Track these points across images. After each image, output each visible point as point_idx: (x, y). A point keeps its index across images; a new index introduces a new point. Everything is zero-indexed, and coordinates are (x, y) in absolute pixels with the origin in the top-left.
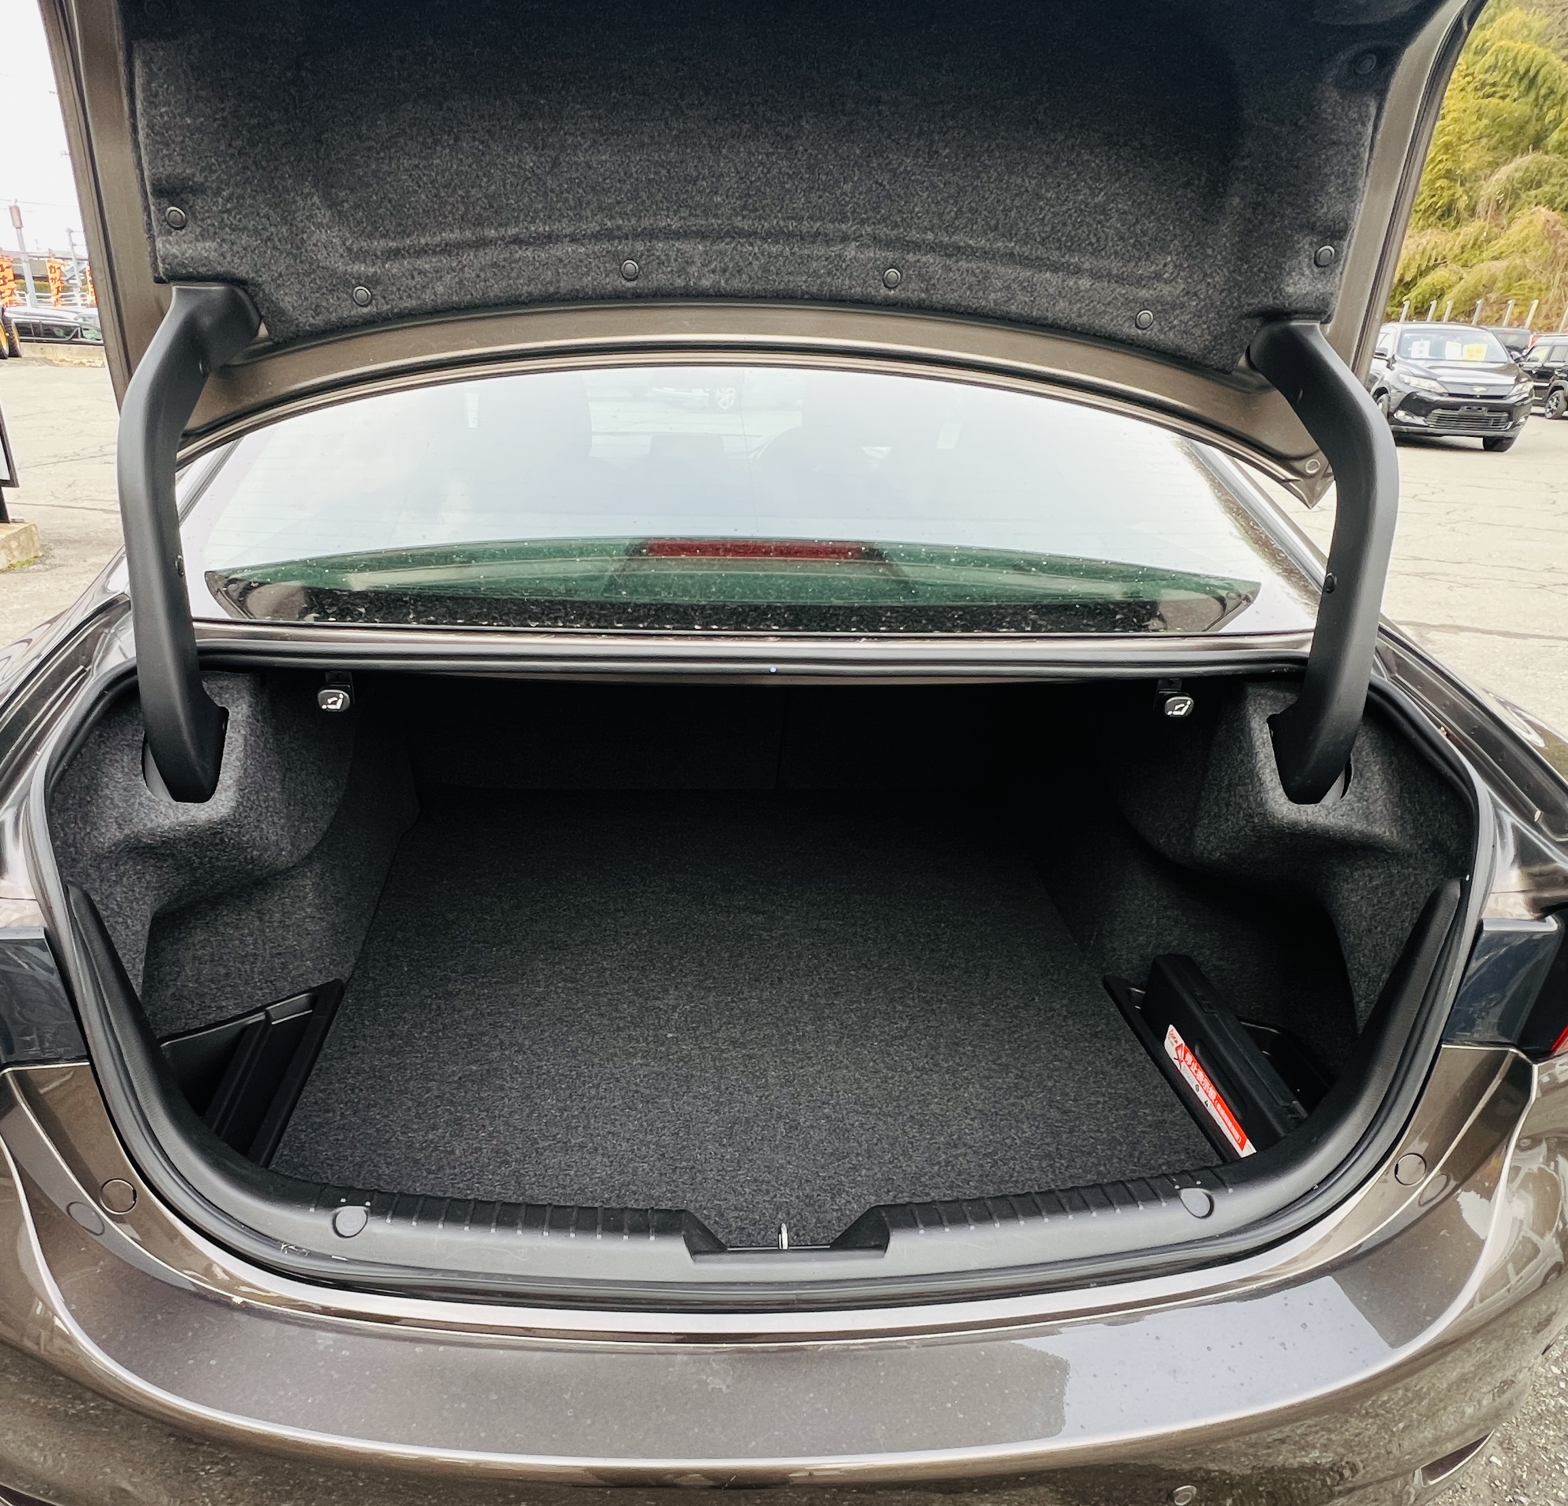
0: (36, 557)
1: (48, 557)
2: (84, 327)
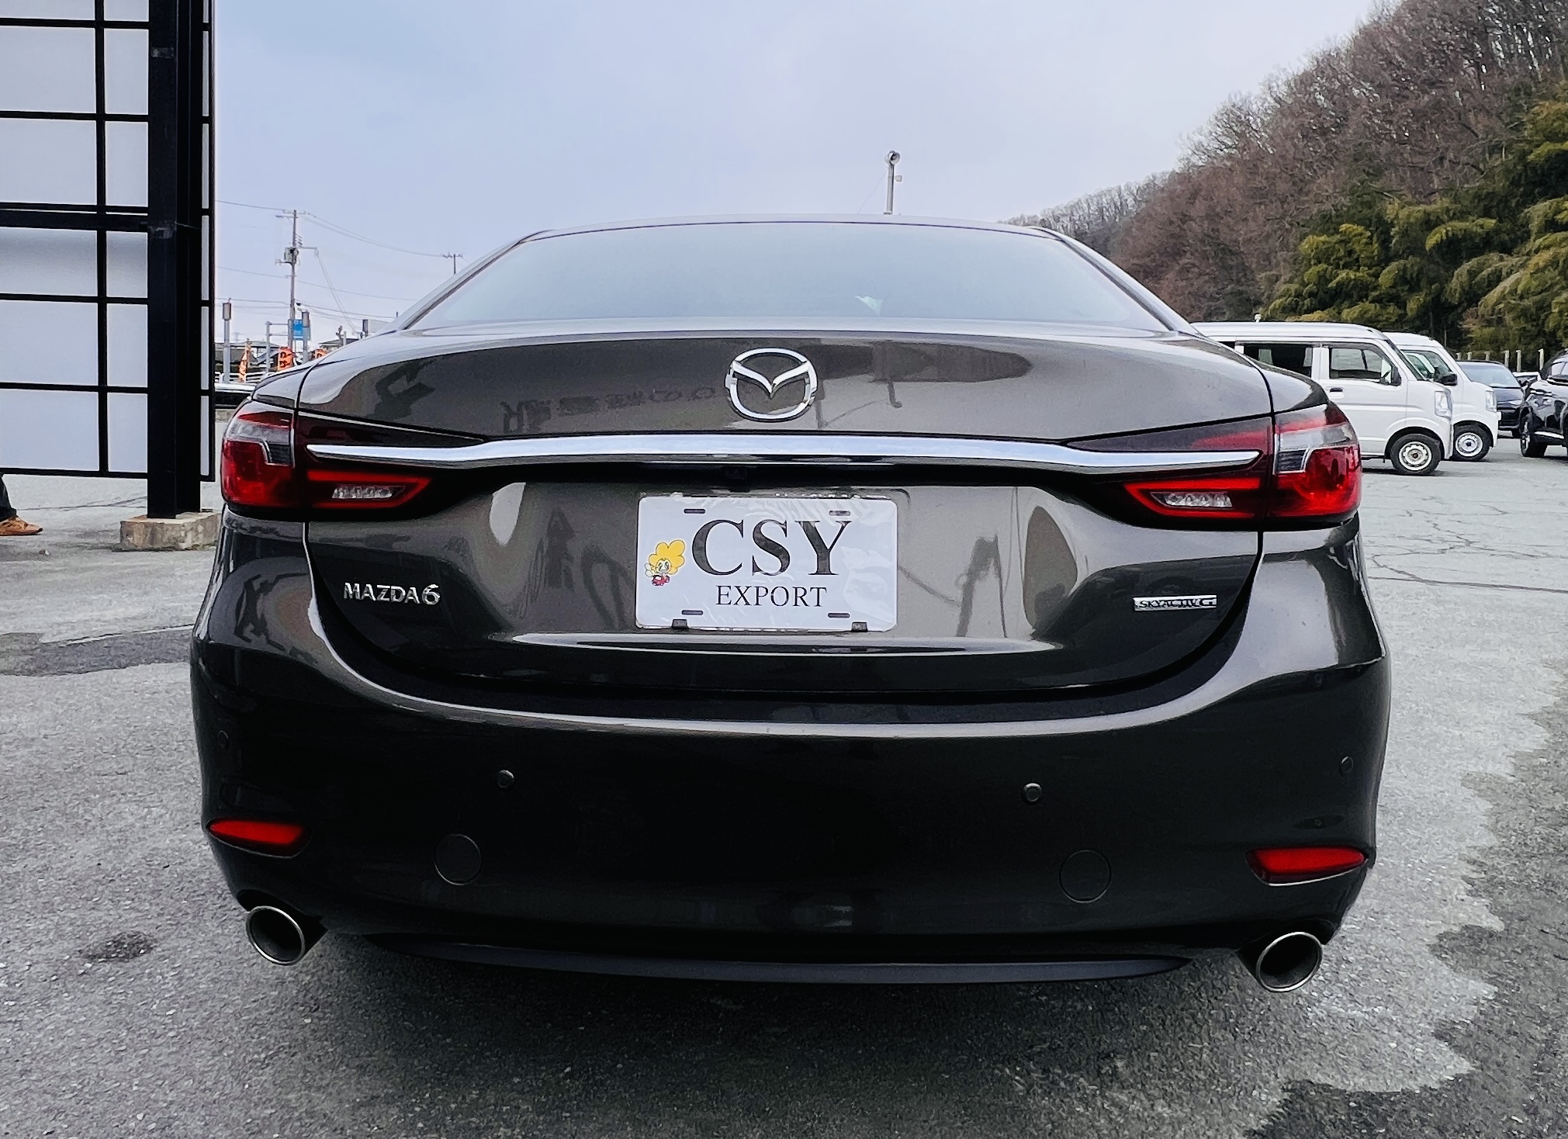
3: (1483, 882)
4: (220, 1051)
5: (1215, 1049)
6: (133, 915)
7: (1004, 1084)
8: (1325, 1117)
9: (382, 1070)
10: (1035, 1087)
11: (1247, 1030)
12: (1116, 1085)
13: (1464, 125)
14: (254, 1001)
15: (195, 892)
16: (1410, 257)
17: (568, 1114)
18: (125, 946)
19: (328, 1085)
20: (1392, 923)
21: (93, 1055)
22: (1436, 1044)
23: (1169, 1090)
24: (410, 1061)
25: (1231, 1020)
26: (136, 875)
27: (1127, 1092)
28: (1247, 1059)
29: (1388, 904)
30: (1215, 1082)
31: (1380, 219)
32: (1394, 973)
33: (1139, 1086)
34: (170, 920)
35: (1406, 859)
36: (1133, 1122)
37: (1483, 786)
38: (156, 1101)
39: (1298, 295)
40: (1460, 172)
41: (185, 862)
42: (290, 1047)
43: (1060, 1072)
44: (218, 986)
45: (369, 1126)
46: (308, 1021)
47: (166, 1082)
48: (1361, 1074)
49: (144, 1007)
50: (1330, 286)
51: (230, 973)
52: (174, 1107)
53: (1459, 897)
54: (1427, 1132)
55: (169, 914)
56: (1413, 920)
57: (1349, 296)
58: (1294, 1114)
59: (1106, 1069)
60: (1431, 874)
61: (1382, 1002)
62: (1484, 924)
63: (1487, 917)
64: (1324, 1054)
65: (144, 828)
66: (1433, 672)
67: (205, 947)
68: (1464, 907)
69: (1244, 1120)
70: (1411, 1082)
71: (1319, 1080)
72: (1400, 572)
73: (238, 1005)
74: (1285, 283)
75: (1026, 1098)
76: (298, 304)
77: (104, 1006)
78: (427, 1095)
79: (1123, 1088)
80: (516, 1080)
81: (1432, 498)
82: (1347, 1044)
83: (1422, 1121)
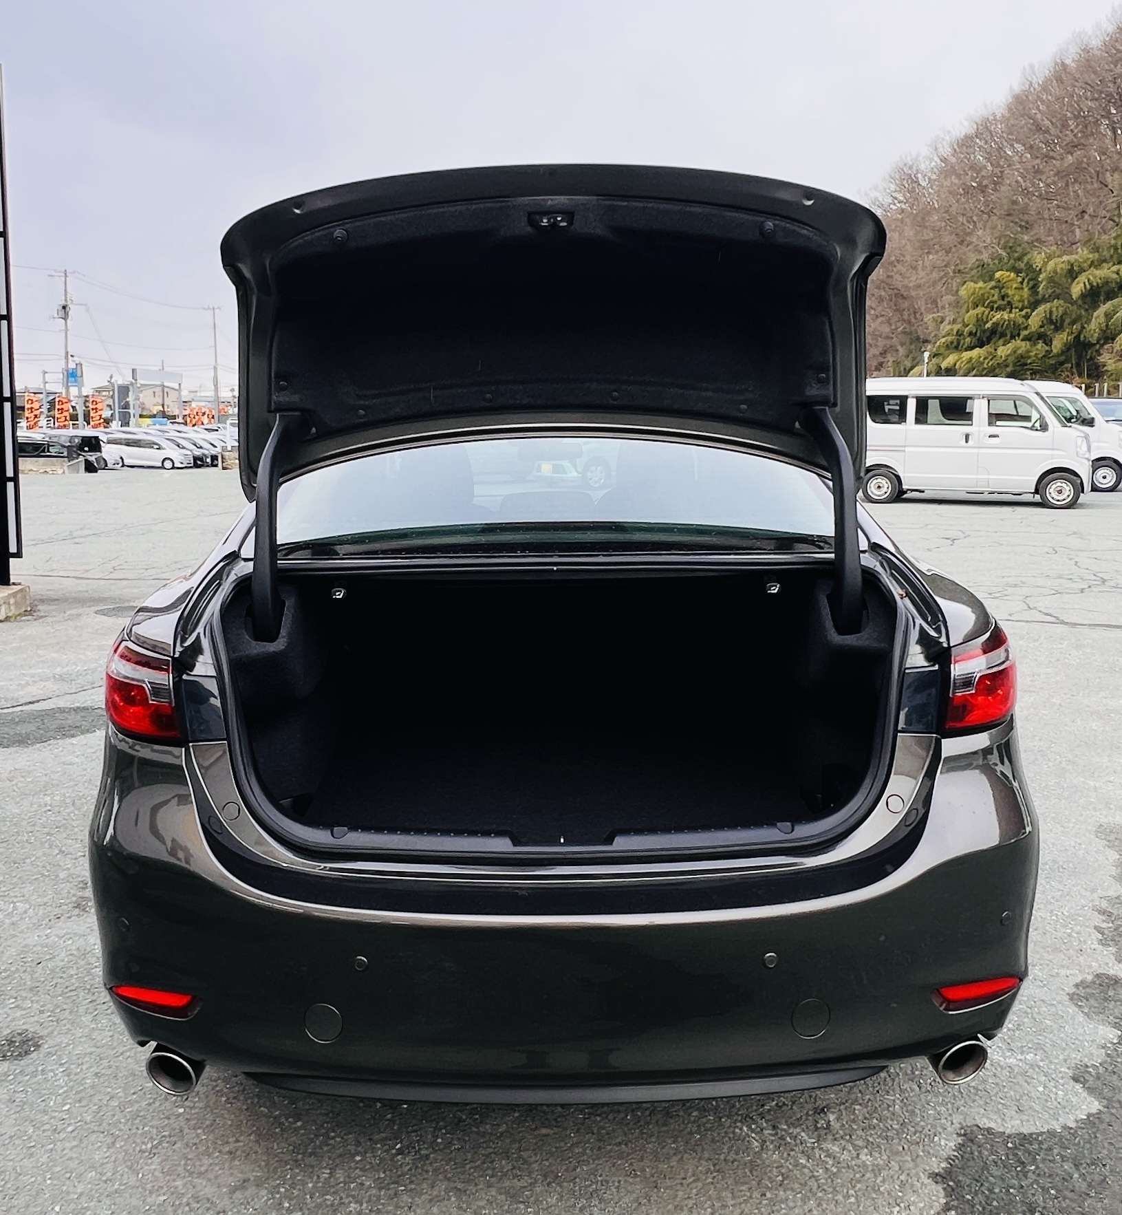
0: (26, 611)
1: (35, 612)
2: (51, 444)
3: (1111, 932)
4: (113, 1143)
5: (905, 1100)
6: (19, 1014)
7: (743, 1141)
8: (990, 1158)
9: (248, 1154)
10: (768, 1143)
11: (929, 1081)
12: (830, 1137)
13: (1101, 182)
14: (134, 1094)
15: (67, 987)
16: (1056, 300)
17: (403, 1188)
18: (17, 1044)
19: (206, 1171)
20: (1041, 974)
21: (9, 1152)
22: (1074, 1087)
23: (871, 1139)
24: (271, 1145)
25: (917, 1073)
26: (14, 973)
27: (838, 1143)
28: (930, 1107)
29: (1038, 956)
30: (906, 1130)
31: (1029, 266)
32: (1042, 1022)
33: (848, 1137)
34: (49, 1016)
35: (1051, 912)
36: (844, 1170)
37: (1112, 837)
38: (68, 1193)
39: (959, 334)
40: (1098, 224)
41: (54, 957)
42: (170, 1136)
43: (785, 1127)
44: (102, 1080)
45: (245, 1208)
46: (181, 1110)
47: (74, 1175)
48: (1017, 1117)
49: (43, 1104)
50: (986, 326)
51: (110, 1067)
52: (84, 1199)
53: (1093, 946)
54: (1066, 1167)
55: (49, 1011)
56: (1056, 971)
57: (1003, 335)
58: (967, 1156)
59: (822, 1123)
60: (1070, 926)
61: (1032, 1050)
62: (1111, 972)
63: (1113, 965)
64: (988, 1101)
65: (13, 924)
66: (1073, 721)
67: (85, 1042)
68: (1096, 956)
69: (928, 1164)
70: (1054, 1123)
71: (985, 1124)
72: (1047, 614)
73: (121, 1097)
74: (949, 324)
75: (760, 1155)
76: (72, 356)
77: (9, 1104)
78: (289, 1176)
79: (835, 1139)
80: (358, 1158)
81: (1074, 533)
82: (1006, 1090)
83: (1062, 1157)
